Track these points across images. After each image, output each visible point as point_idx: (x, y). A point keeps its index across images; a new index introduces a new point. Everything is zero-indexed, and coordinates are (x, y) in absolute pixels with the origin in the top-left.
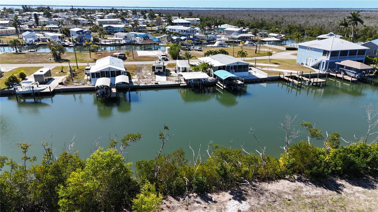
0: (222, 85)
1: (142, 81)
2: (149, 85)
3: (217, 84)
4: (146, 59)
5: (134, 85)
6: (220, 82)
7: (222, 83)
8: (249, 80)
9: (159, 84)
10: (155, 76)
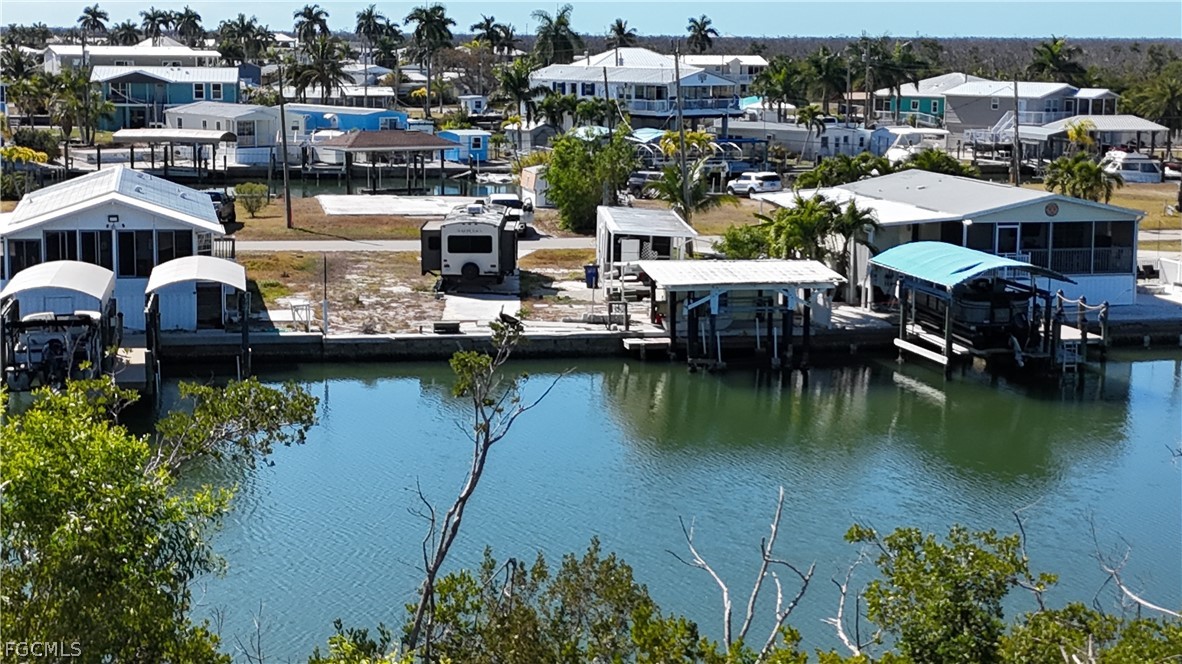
0: (941, 342)
1: (345, 319)
2: (392, 336)
3: (899, 342)
4: (380, 230)
5: (281, 334)
6: (925, 328)
7: (942, 327)
8: (1145, 326)
9: (468, 335)
10: (438, 297)
